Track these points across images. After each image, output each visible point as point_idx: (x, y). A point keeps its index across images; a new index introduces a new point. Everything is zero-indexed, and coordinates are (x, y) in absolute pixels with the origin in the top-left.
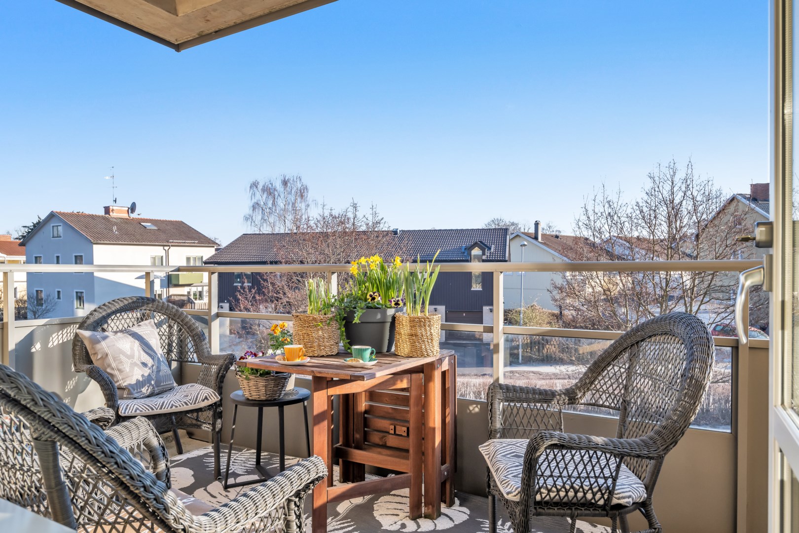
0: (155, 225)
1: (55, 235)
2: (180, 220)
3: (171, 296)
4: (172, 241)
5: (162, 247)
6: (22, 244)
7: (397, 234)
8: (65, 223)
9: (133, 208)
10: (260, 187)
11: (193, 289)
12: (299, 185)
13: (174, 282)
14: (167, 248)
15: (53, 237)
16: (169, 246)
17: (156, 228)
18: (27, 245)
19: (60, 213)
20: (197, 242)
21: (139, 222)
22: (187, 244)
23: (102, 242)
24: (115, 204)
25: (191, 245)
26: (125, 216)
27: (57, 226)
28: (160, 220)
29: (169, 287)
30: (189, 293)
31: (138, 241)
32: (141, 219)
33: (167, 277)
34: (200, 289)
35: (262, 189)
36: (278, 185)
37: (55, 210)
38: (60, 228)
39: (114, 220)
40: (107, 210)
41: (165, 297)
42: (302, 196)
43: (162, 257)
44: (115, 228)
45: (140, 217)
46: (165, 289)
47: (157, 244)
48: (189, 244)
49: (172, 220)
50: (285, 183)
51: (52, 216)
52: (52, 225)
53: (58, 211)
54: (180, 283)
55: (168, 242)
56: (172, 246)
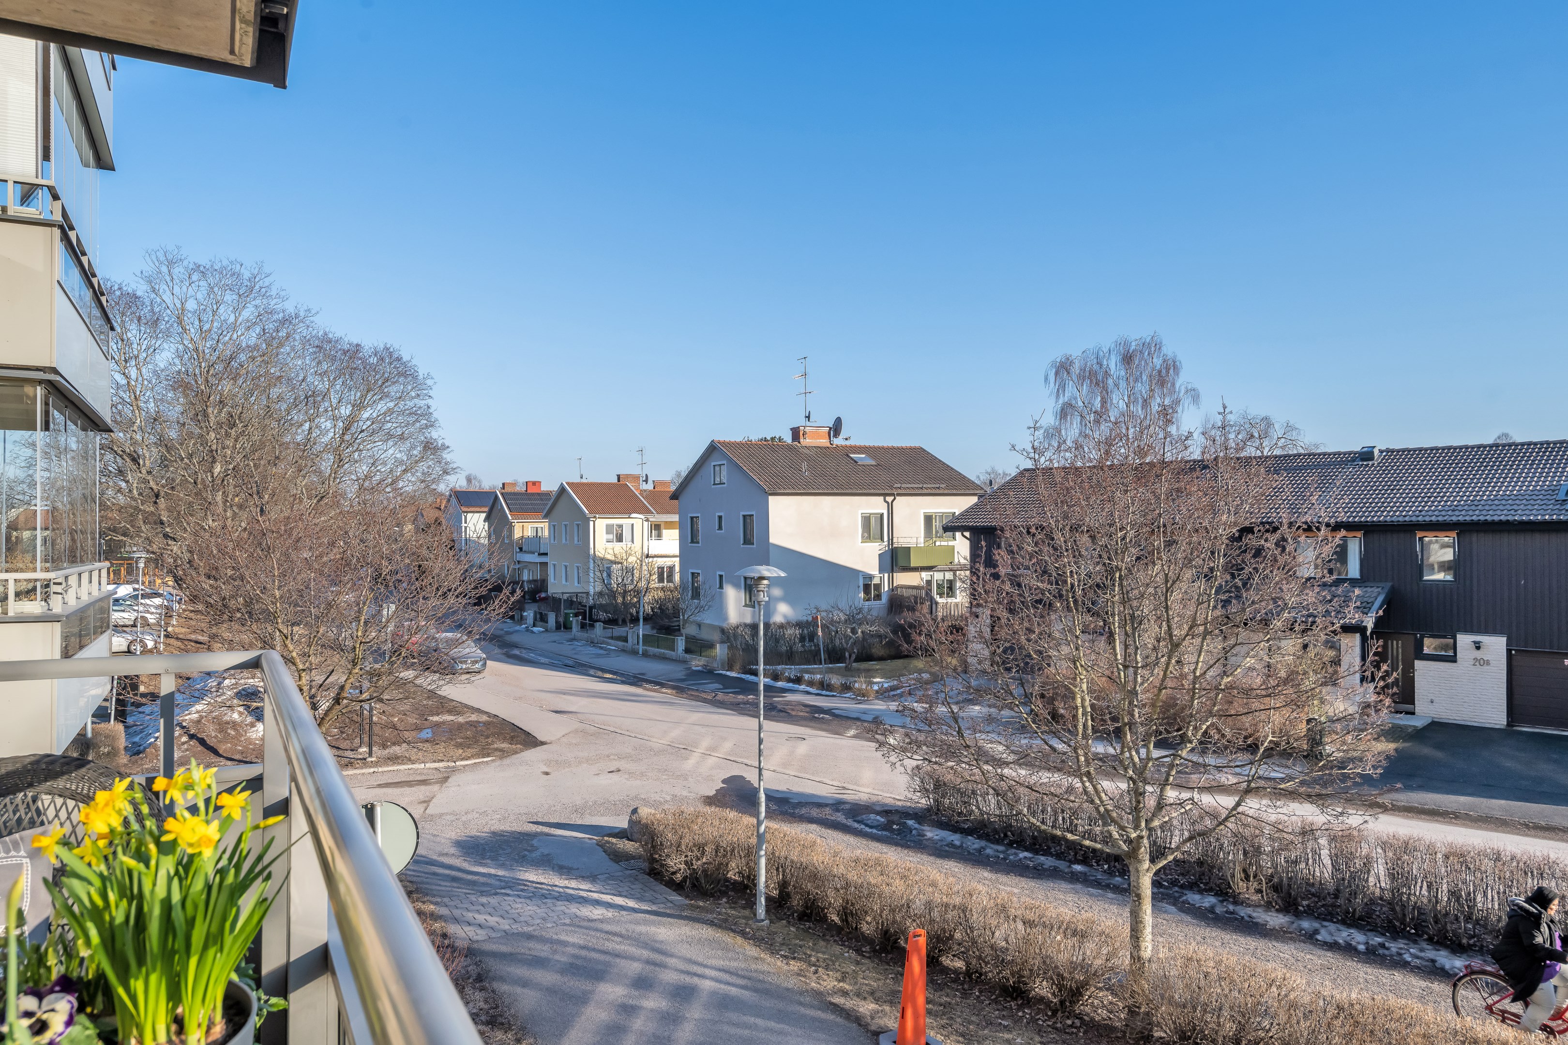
0: (874, 458)
1: (718, 480)
2: (917, 445)
3: (897, 587)
4: (899, 485)
5: (882, 498)
6: (675, 496)
7: (1372, 459)
8: (730, 460)
9: (836, 428)
10: (1076, 369)
11: (938, 576)
12: (1158, 362)
13: (902, 562)
14: (889, 499)
15: (714, 484)
16: (893, 495)
17: (874, 463)
18: (680, 498)
19: (724, 442)
20: (943, 486)
21: (846, 452)
22: (925, 491)
23: (782, 491)
24: (808, 424)
25: (934, 491)
26: (824, 442)
27: (720, 465)
28: (883, 448)
29: (892, 571)
30: (929, 583)
31: (841, 486)
32: (851, 447)
33: (889, 554)
34: (949, 576)
35: (1079, 376)
36: (1113, 364)
37: (716, 439)
38: (724, 469)
39: (806, 451)
40: (796, 433)
41: (886, 589)
42: (1162, 383)
43: (882, 515)
44: (804, 466)
45: (848, 443)
46: (886, 575)
47: (872, 491)
48: (929, 491)
49: (904, 445)
50: (1127, 359)
51: (713, 449)
52: (713, 464)
53: (722, 439)
54: (912, 565)
55: (891, 487)
56: (899, 495)
